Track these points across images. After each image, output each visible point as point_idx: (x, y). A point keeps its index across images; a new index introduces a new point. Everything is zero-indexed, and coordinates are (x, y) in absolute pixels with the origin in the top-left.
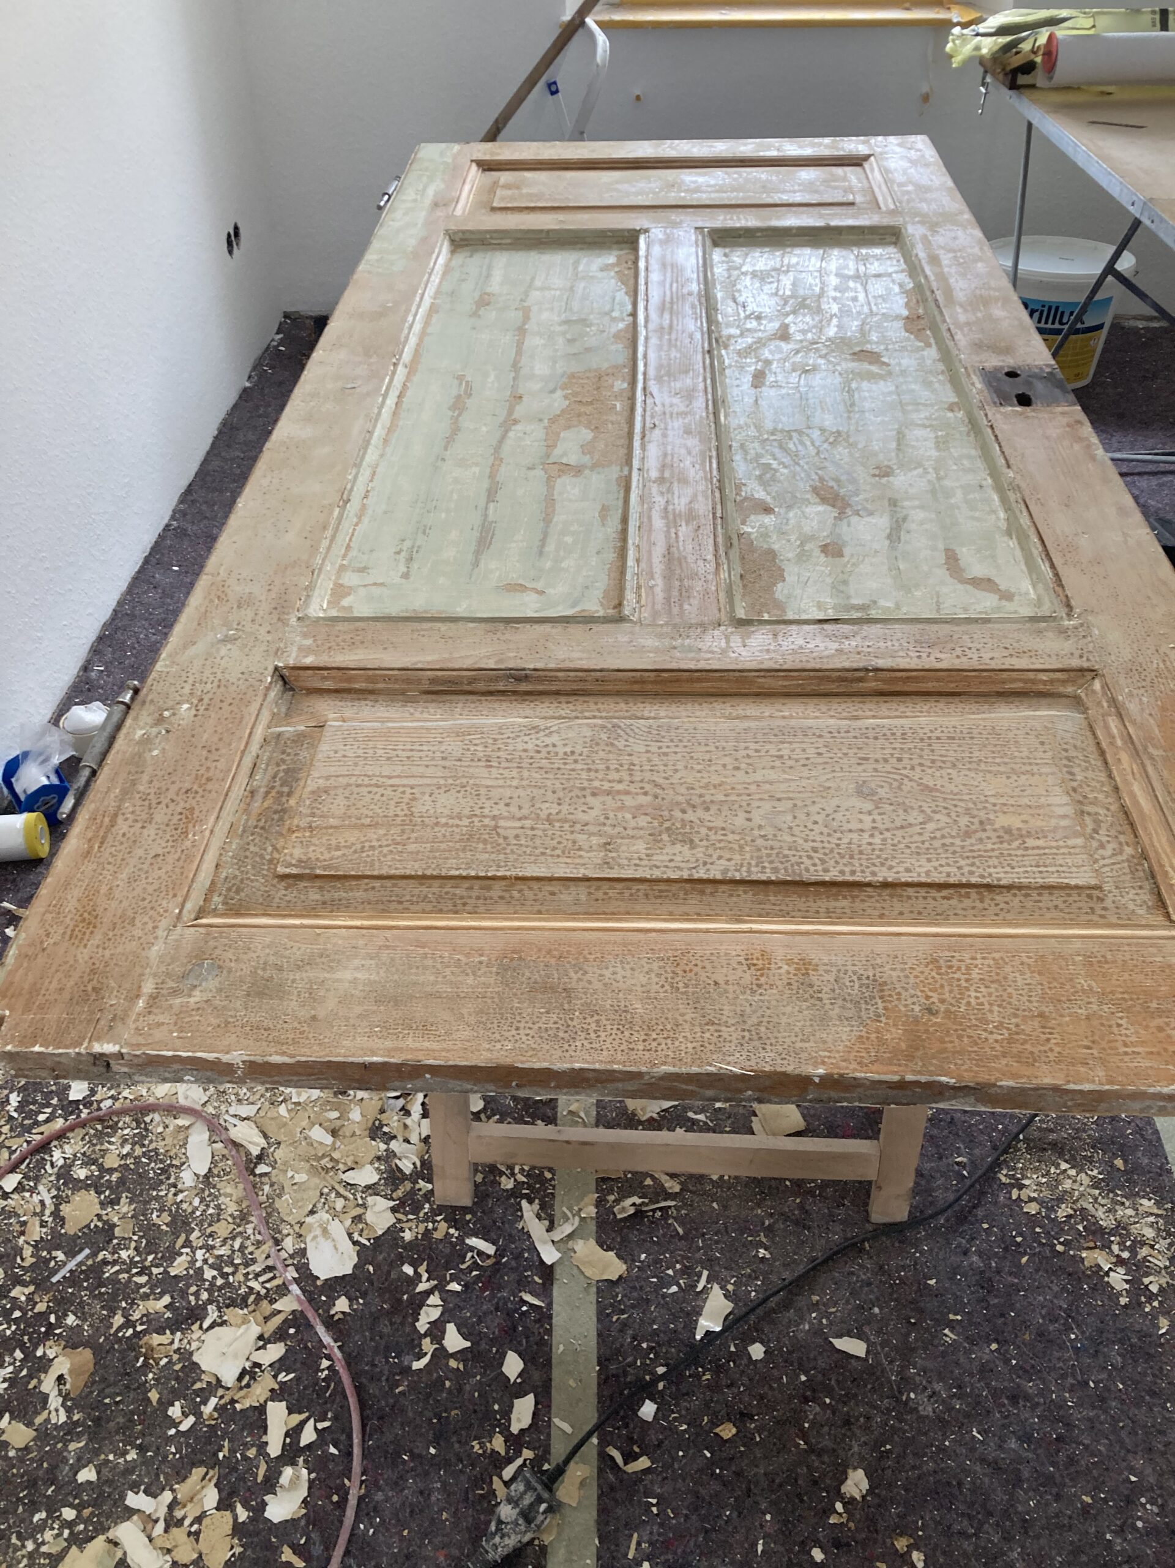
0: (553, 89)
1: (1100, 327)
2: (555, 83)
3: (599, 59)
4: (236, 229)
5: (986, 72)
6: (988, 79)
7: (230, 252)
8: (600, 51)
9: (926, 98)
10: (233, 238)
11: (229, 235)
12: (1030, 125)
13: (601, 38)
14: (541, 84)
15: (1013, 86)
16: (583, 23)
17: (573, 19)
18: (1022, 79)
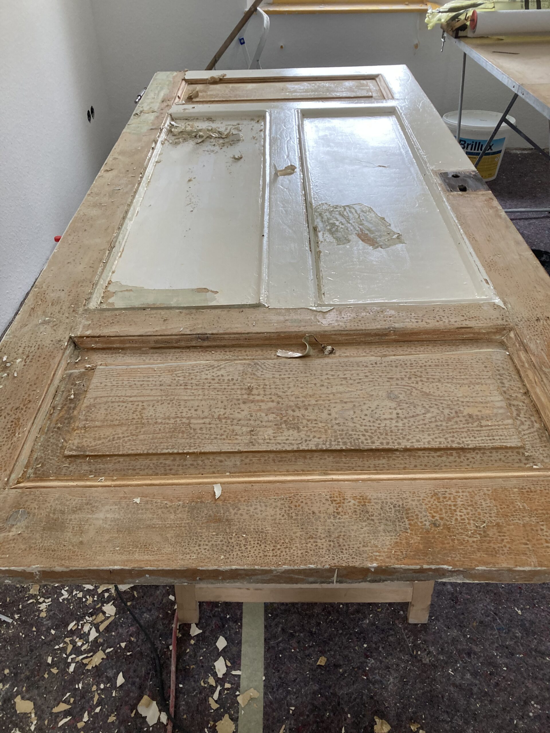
0: (242, 42)
1: (500, 152)
2: (243, 39)
3: (265, 26)
4: (92, 109)
5: (444, 31)
6: (445, 35)
7: (89, 120)
8: (265, 22)
9: (416, 46)
10: (90, 114)
11: (88, 112)
12: (465, 55)
13: (266, 17)
14: (236, 38)
15: (457, 37)
16: (256, 10)
17: (250, 9)
18: (461, 33)
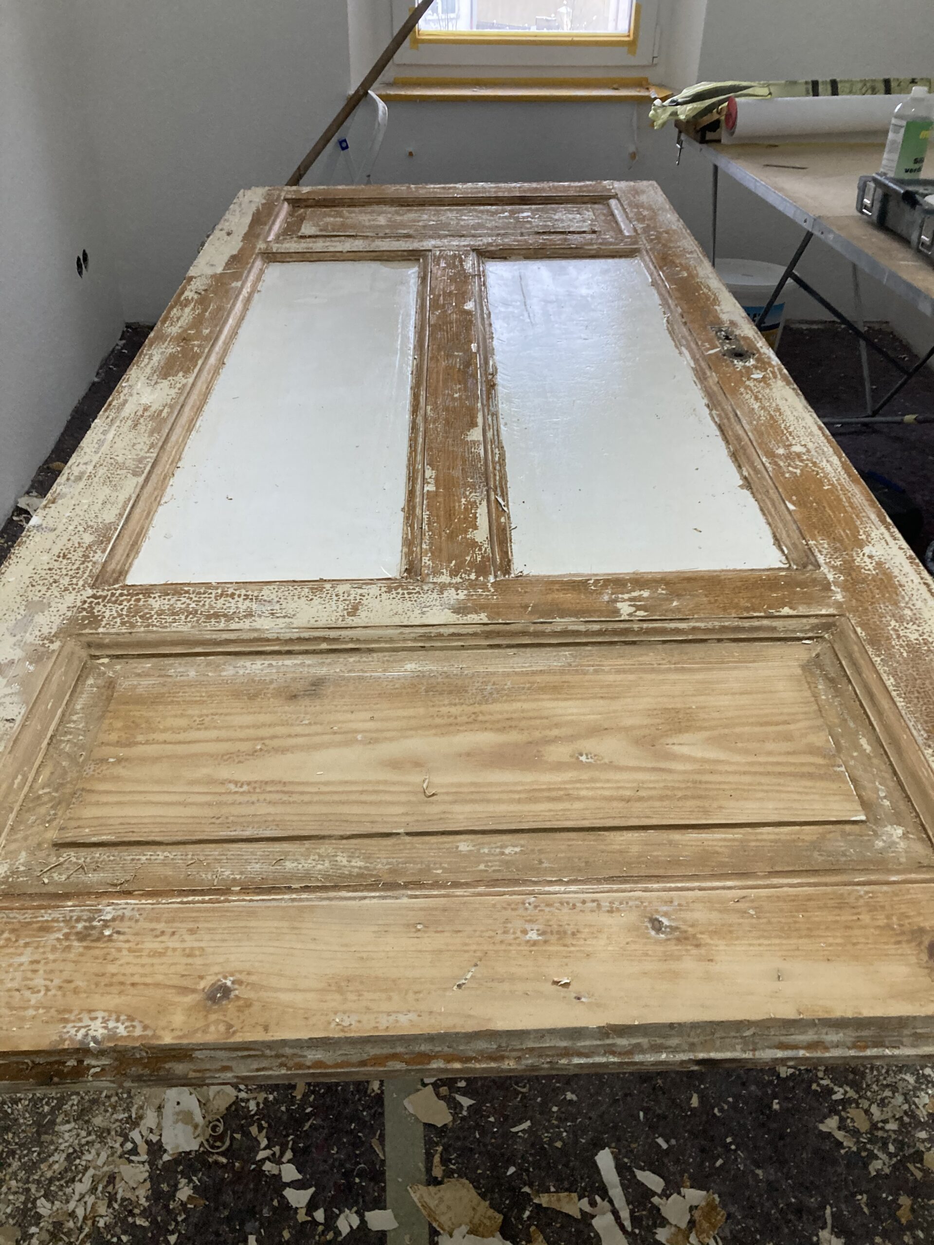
0: (343, 145)
1: (776, 326)
2: (345, 141)
3: (380, 119)
4: (85, 254)
5: (680, 132)
6: (683, 137)
7: (80, 273)
8: (380, 113)
9: (633, 156)
10: (82, 262)
11: (79, 259)
12: (716, 168)
13: (381, 105)
14: (334, 140)
15: (703, 141)
16: (366, 93)
17: (357, 92)
18: (710, 136)
